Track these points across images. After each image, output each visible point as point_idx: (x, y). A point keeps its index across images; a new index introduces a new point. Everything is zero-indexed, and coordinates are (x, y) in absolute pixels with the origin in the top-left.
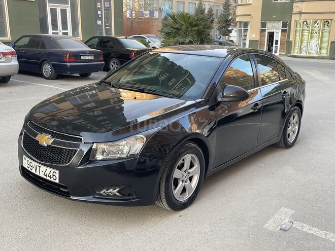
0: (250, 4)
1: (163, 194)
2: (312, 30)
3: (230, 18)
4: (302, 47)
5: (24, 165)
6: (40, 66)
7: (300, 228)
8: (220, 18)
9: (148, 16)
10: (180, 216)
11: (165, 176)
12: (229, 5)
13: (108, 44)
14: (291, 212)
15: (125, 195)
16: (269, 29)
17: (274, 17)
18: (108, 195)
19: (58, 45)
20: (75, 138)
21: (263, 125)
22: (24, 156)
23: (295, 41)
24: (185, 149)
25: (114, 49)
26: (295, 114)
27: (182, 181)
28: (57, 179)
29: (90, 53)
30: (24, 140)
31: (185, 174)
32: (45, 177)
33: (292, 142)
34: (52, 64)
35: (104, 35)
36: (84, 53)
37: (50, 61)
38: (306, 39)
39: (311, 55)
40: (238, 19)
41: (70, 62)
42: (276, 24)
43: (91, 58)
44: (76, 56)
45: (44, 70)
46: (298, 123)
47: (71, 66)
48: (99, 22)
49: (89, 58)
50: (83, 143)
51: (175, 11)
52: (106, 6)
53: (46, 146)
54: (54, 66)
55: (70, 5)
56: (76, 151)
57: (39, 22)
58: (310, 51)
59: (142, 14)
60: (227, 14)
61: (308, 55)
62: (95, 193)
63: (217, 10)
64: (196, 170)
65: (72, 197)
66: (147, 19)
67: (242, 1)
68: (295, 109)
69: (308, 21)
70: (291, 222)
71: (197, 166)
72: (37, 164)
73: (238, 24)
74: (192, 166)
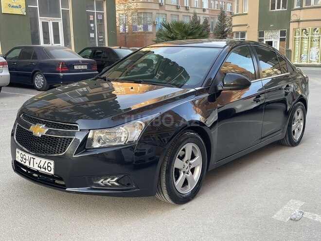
0: (246, 14)
1: (164, 185)
2: (312, 38)
3: (226, 29)
4: (302, 55)
5: (17, 159)
6: (32, 77)
7: (311, 218)
8: (215, 29)
9: (142, 30)
10: (183, 209)
11: (165, 165)
12: (225, 17)
13: (102, 55)
14: (300, 204)
15: (124, 185)
16: (267, 39)
17: (272, 26)
18: (106, 185)
19: (51, 56)
20: (70, 126)
21: (266, 123)
22: (17, 150)
23: (294, 50)
24: (186, 137)
25: (108, 59)
26: (299, 109)
27: (184, 172)
28: (52, 170)
29: (83, 63)
30: (17, 133)
31: (187, 165)
32: (39, 169)
33: (297, 139)
34: (44, 75)
35: (97, 46)
36: (77, 63)
37: (42, 72)
38: (306, 47)
39: (311, 64)
40: (234, 29)
41: (62, 72)
42: (274, 33)
43: (85, 67)
44: (69, 66)
45: (35, 81)
46: (303, 119)
47: (64, 76)
48: (92, 35)
49: (83, 67)
50: (79, 130)
51: (169, 21)
52: (99, 18)
53: (40, 136)
54: (47, 77)
55: (62, 18)
56: (71, 139)
57: (30, 35)
58: (311, 59)
59: (136, 28)
60: (222, 25)
61: (308, 63)
62: (92, 184)
63: (213, 23)
64: (198, 161)
65: (68, 189)
66: (141, 33)
67: (237, 12)
68: (299, 105)
69: (307, 29)
70: (301, 212)
71: (198, 157)
72: (30, 156)
73: (235, 35)
74: (193, 157)
